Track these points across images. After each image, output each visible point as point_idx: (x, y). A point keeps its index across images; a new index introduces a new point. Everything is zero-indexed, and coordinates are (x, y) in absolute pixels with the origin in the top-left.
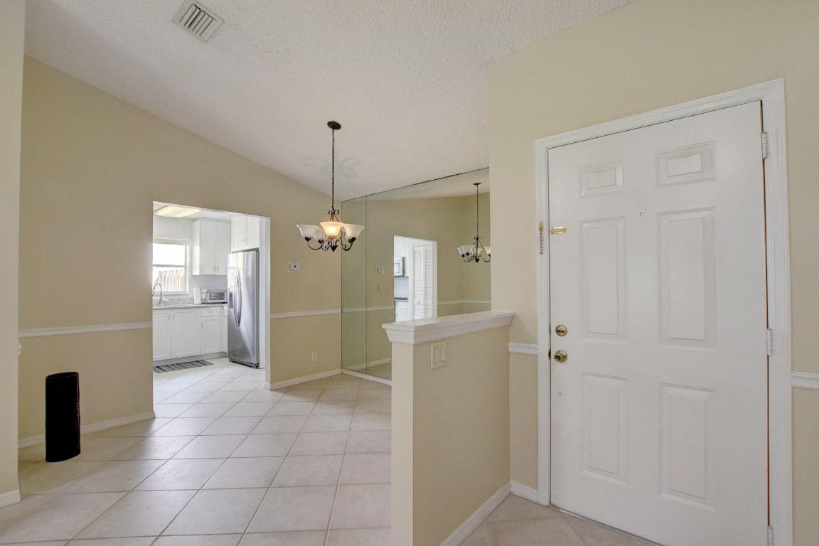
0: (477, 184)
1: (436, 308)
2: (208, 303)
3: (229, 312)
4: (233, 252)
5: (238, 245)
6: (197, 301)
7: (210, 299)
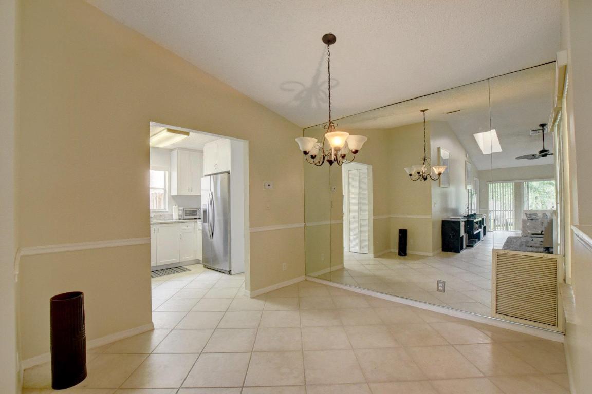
0: (424, 111)
1: (372, 221)
2: (184, 219)
3: (203, 225)
4: (206, 176)
5: (209, 169)
6: (176, 217)
7: (186, 216)
